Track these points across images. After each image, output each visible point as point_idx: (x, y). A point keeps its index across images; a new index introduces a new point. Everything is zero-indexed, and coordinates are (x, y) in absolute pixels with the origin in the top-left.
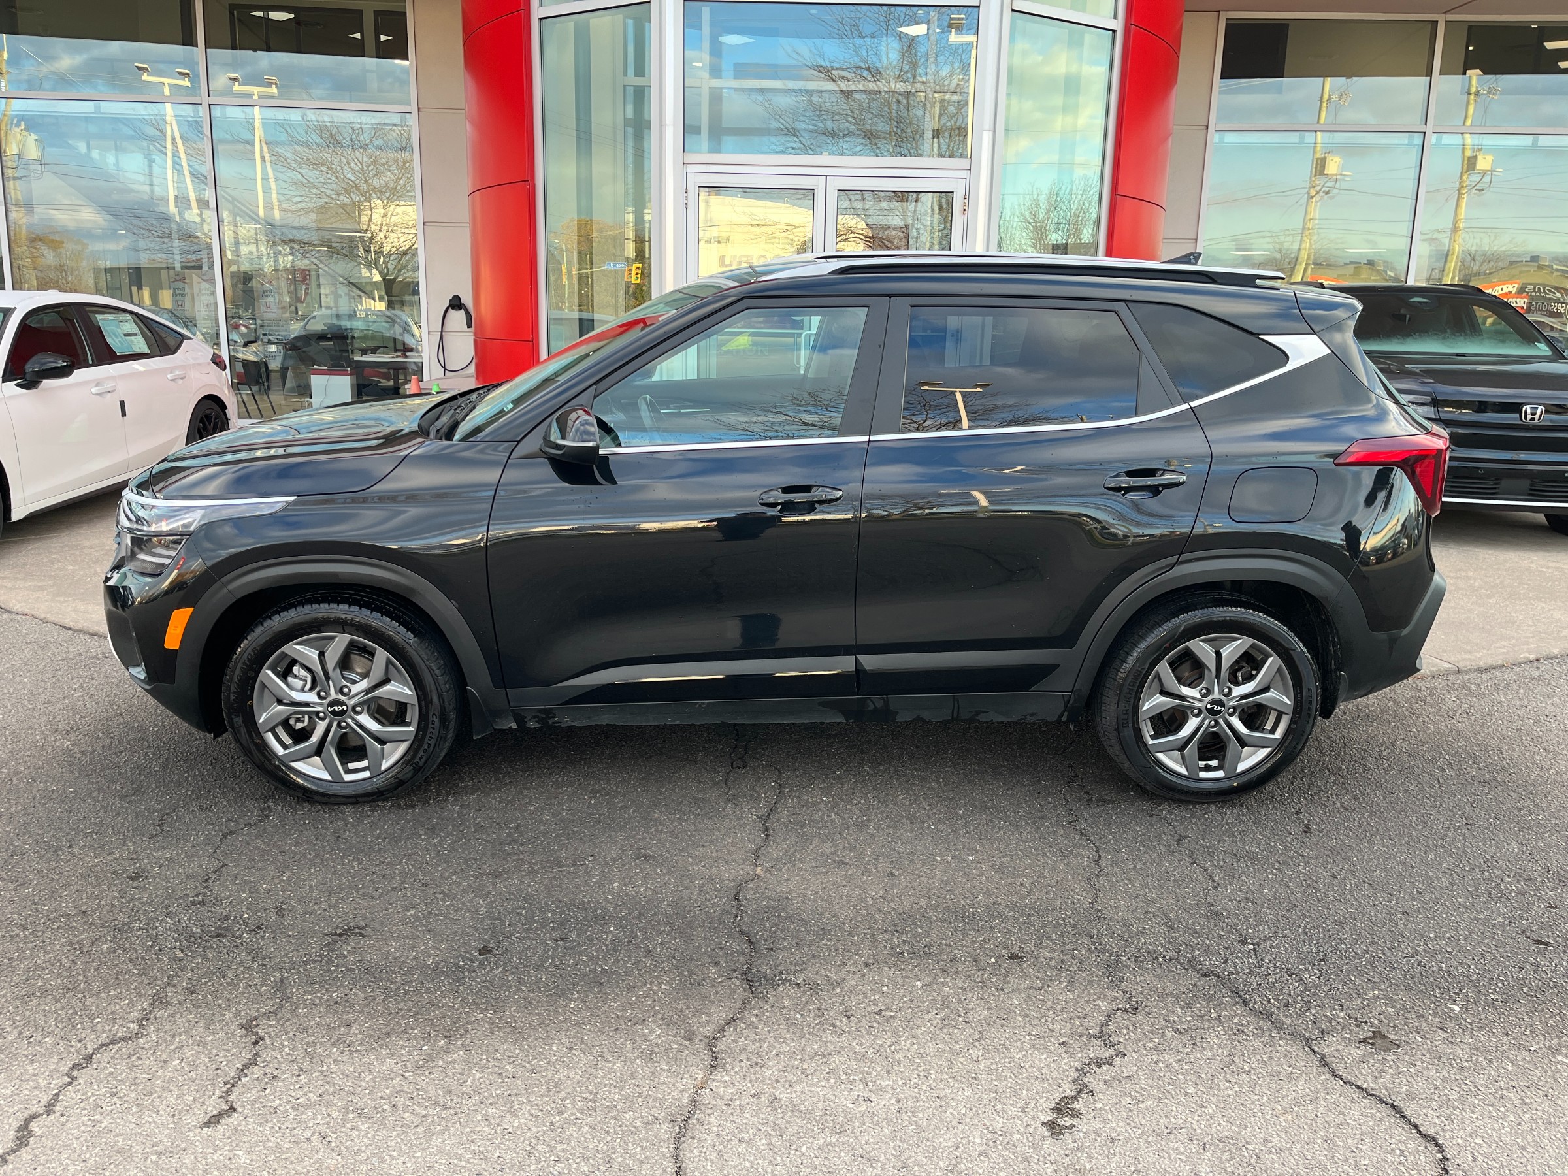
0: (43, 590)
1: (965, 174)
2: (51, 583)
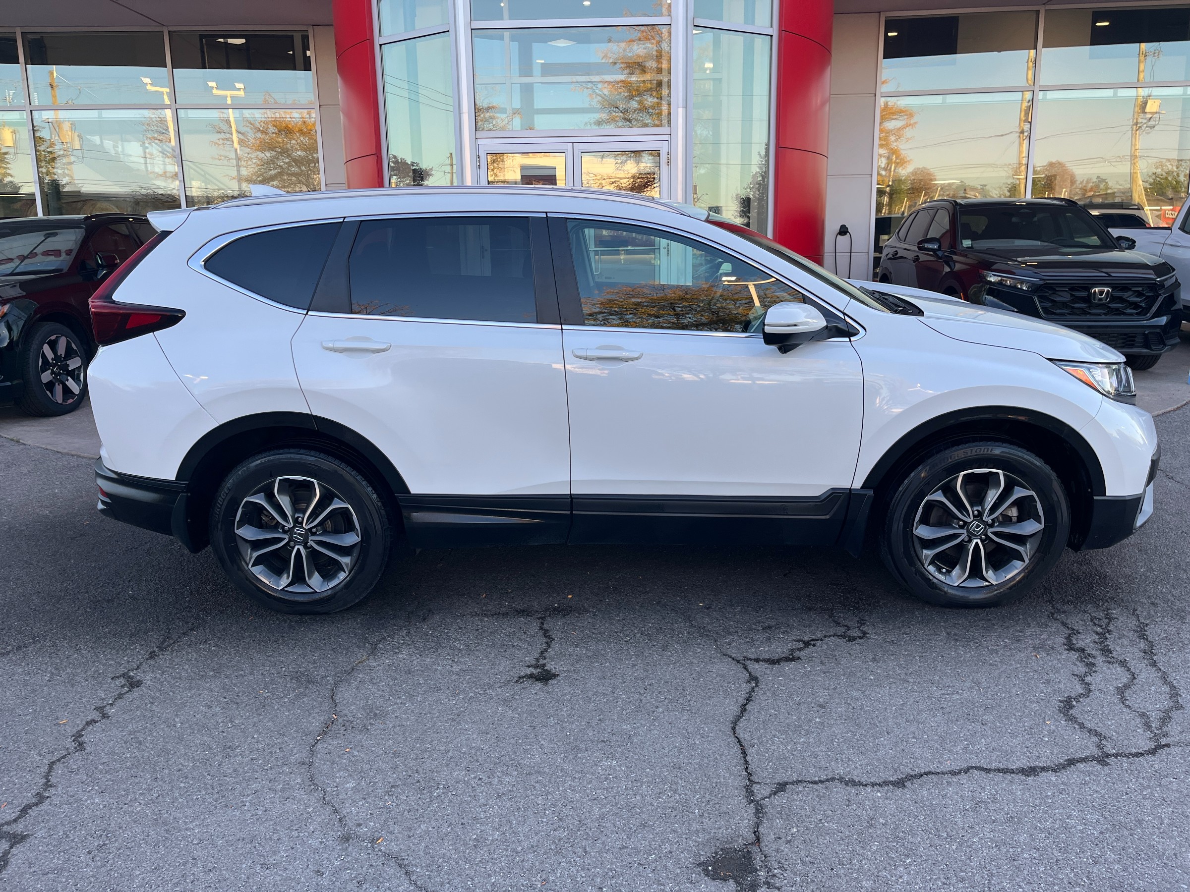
1: (667, 138)
2: (53, 428)
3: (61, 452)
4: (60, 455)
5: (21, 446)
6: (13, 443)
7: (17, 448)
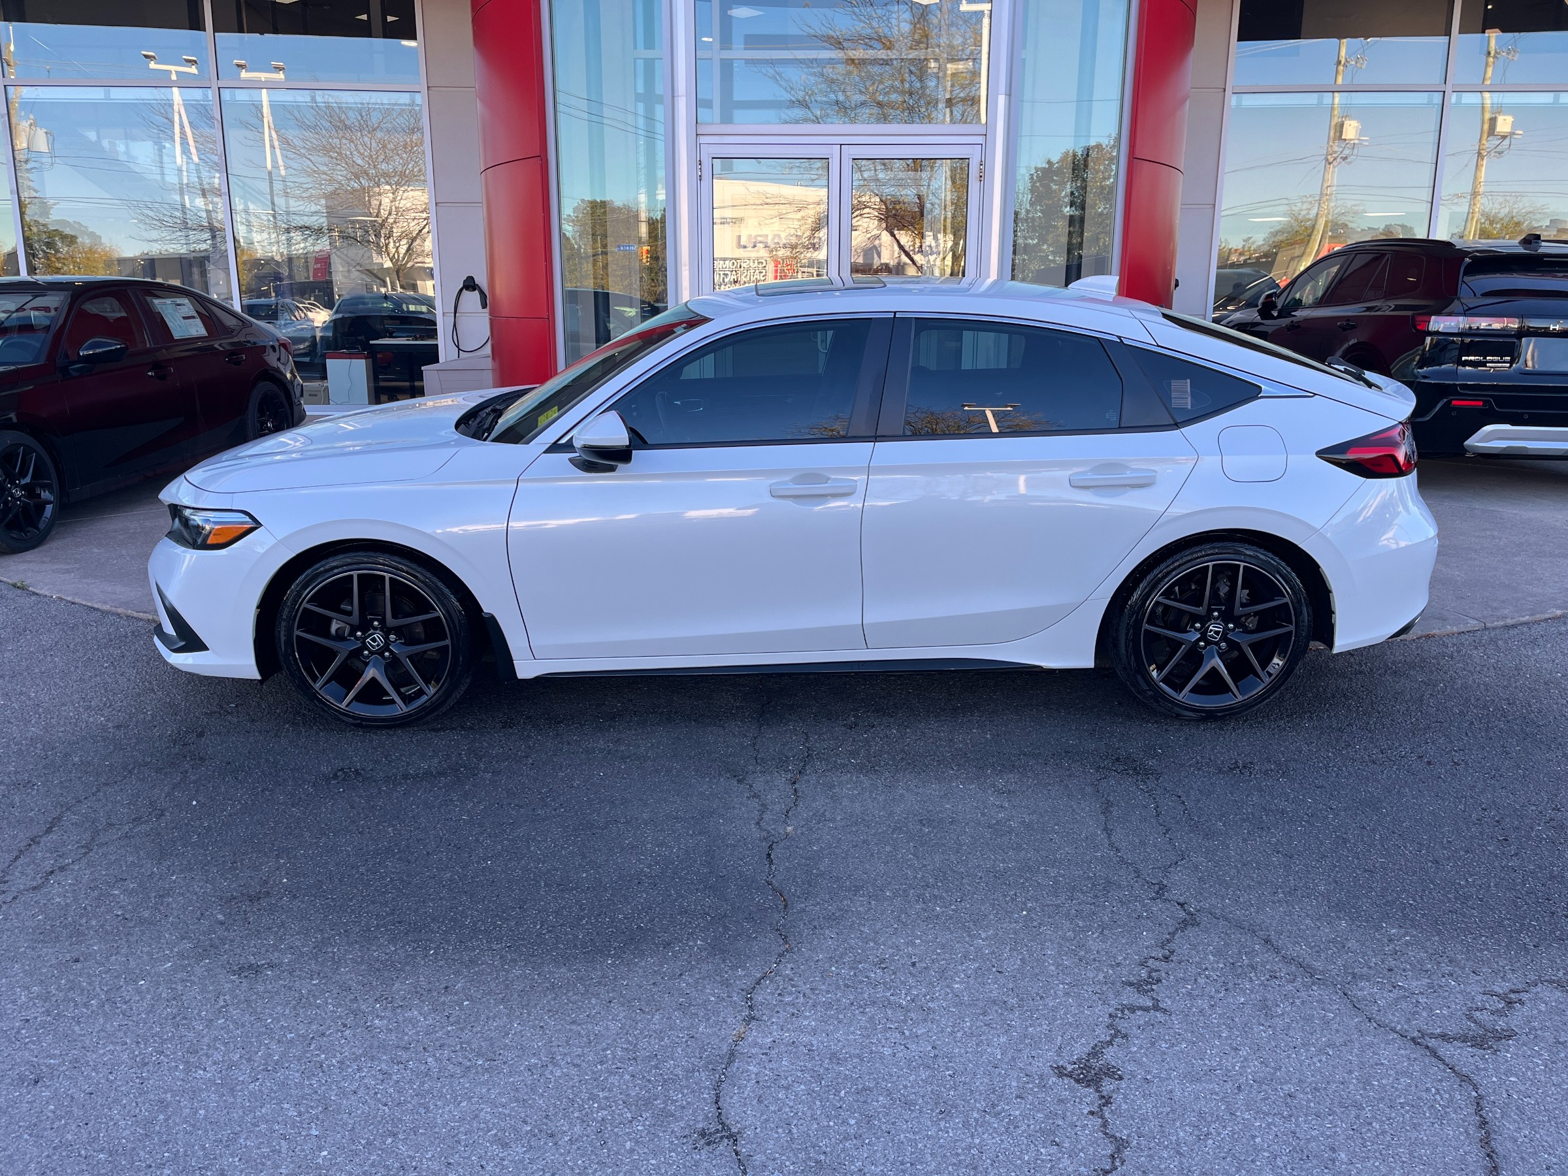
0: (70, 572)
1: (981, 140)
2: (77, 566)
3: (98, 609)
4: (99, 613)
5: (33, 598)
6: (19, 592)
7: (27, 601)
